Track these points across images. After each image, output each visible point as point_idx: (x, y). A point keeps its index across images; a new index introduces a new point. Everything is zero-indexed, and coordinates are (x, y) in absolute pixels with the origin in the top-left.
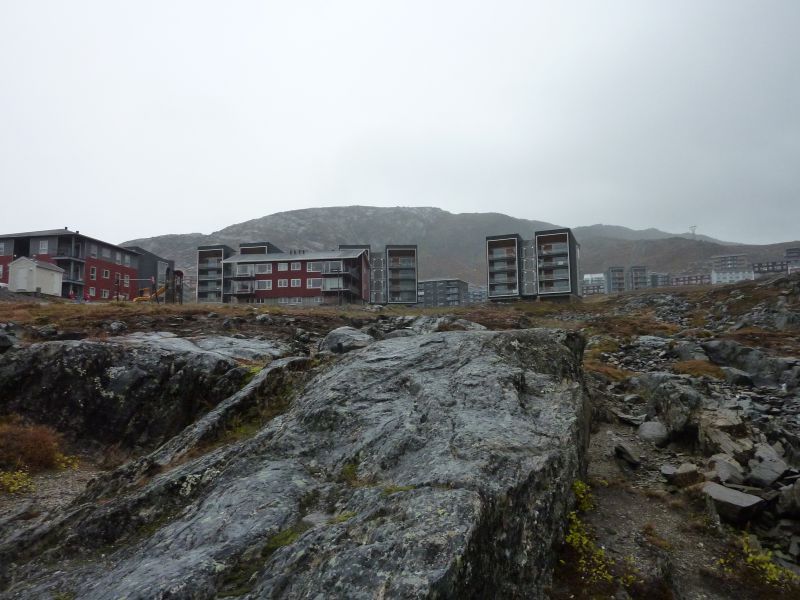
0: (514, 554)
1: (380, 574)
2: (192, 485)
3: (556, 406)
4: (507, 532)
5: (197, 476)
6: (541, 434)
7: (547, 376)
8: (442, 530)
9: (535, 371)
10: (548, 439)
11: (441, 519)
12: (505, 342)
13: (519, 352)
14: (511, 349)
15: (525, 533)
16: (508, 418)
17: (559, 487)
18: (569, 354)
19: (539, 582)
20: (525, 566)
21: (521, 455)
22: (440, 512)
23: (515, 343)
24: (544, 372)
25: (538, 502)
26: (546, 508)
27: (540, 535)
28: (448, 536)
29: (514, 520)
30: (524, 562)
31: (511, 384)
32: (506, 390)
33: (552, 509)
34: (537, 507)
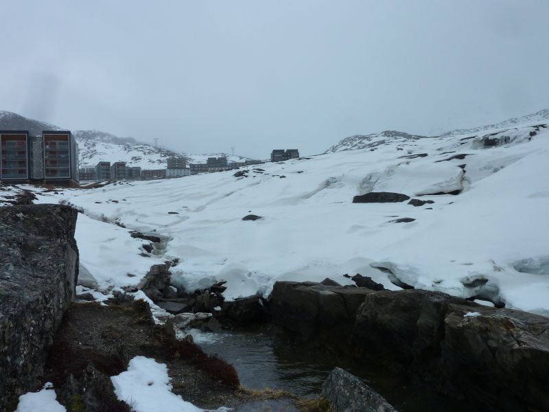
0: (15, 358)
3: (50, 258)
4: (8, 345)
6: (37, 277)
7: (46, 238)
9: (36, 235)
10: (43, 280)
12: (12, 214)
13: (23, 221)
14: (16, 219)
15: (23, 343)
16: (12, 268)
17: (49, 309)
18: (62, 222)
19: (34, 373)
20: (23, 364)
21: (21, 292)
23: (20, 215)
24: (42, 235)
25: (33, 322)
26: (39, 325)
27: (34, 343)
29: (14, 336)
30: (22, 362)
31: (15, 245)
32: (11, 249)
33: (43, 325)
34: (32, 325)
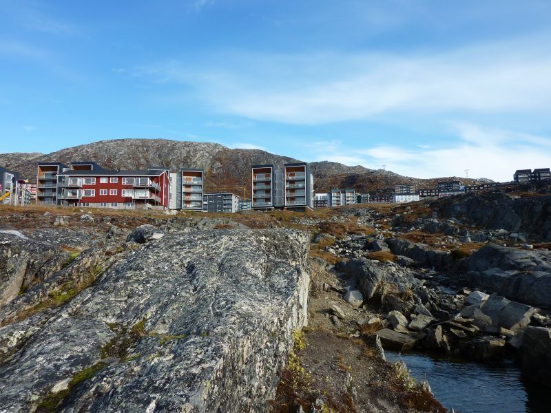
0: (252, 377)
1: (152, 396)
2: (18, 338)
3: (286, 280)
4: (246, 364)
5: (22, 332)
6: (274, 298)
7: (283, 260)
8: (199, 363)
9: (275, 257)
10: (279, 302)
11: (199, 356)
12: (256, 237)
13: (265, 244)
14: (260, 242)
15: (258, 364)
16: (253, 288)
17: (283, 333)
18: (298, 246)
19: (267, 396)
20: (258, 386)
22: (199, 352)
23: (262, 238)
24: (280, 258)
25: (268, 344)
26: (273, 347)
27: (268, 365)
28: (203, 369)
29: (251, 355)
30: (256, 384)
31: (257, 266)
32: (254, 269)
33: (277, 347)
34: (267, 347)
